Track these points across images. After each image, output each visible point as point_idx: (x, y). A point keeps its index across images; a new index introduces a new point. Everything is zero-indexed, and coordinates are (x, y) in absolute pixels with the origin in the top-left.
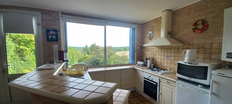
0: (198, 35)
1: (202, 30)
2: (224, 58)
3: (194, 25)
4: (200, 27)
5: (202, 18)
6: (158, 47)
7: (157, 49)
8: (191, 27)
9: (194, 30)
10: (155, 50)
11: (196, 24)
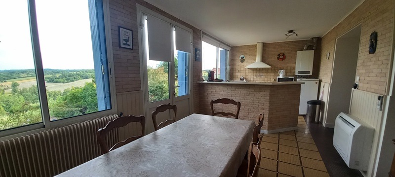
0: (280, 62)
1: (283, 59)
2: (297, 74)
3: (278, 55)
4: (281, 57)
5: (282, 52)
6: (251, 69)
7: (250, 71)
8: (276, 57)
9: (278, 58)
10: (247, 72)
11: (279, 55)
